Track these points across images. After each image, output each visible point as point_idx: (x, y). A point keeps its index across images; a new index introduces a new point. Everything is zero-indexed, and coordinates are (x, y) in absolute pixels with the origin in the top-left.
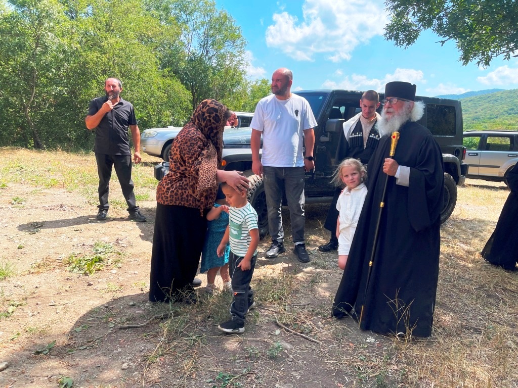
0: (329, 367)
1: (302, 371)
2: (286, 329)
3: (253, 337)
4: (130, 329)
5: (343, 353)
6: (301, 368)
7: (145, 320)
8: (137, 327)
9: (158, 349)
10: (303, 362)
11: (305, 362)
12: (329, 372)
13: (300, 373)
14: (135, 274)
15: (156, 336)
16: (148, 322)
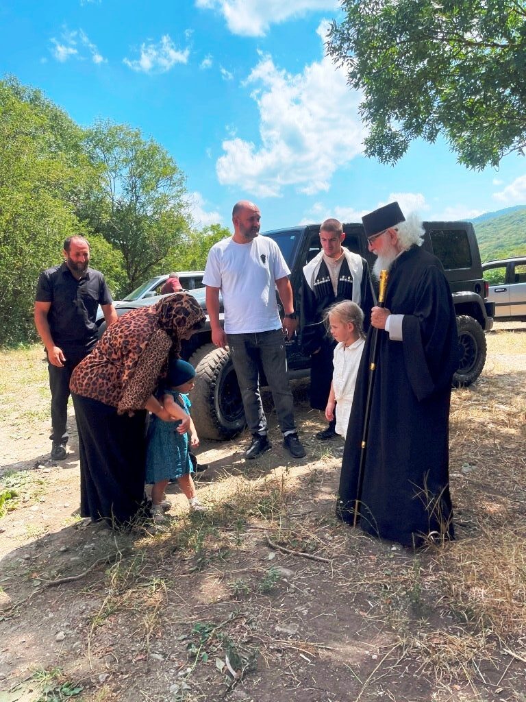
0: (346, 592)
1: (309, 604)
2: (281, 550)
3: (238, 568)
4: (64, 585)
5: (362, 570)
6: (308, 599)
7: (85, 569)
8: (73, 580)
9: (106, 605)
10: (309, 591)
11: (312, 591)
12: (347, 598)
13: (308, 607)
14: (65, 507)
15: (101, 589)
16: (89, 570)
